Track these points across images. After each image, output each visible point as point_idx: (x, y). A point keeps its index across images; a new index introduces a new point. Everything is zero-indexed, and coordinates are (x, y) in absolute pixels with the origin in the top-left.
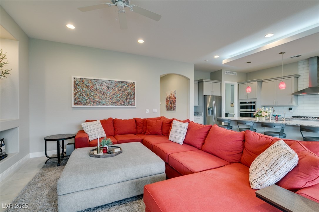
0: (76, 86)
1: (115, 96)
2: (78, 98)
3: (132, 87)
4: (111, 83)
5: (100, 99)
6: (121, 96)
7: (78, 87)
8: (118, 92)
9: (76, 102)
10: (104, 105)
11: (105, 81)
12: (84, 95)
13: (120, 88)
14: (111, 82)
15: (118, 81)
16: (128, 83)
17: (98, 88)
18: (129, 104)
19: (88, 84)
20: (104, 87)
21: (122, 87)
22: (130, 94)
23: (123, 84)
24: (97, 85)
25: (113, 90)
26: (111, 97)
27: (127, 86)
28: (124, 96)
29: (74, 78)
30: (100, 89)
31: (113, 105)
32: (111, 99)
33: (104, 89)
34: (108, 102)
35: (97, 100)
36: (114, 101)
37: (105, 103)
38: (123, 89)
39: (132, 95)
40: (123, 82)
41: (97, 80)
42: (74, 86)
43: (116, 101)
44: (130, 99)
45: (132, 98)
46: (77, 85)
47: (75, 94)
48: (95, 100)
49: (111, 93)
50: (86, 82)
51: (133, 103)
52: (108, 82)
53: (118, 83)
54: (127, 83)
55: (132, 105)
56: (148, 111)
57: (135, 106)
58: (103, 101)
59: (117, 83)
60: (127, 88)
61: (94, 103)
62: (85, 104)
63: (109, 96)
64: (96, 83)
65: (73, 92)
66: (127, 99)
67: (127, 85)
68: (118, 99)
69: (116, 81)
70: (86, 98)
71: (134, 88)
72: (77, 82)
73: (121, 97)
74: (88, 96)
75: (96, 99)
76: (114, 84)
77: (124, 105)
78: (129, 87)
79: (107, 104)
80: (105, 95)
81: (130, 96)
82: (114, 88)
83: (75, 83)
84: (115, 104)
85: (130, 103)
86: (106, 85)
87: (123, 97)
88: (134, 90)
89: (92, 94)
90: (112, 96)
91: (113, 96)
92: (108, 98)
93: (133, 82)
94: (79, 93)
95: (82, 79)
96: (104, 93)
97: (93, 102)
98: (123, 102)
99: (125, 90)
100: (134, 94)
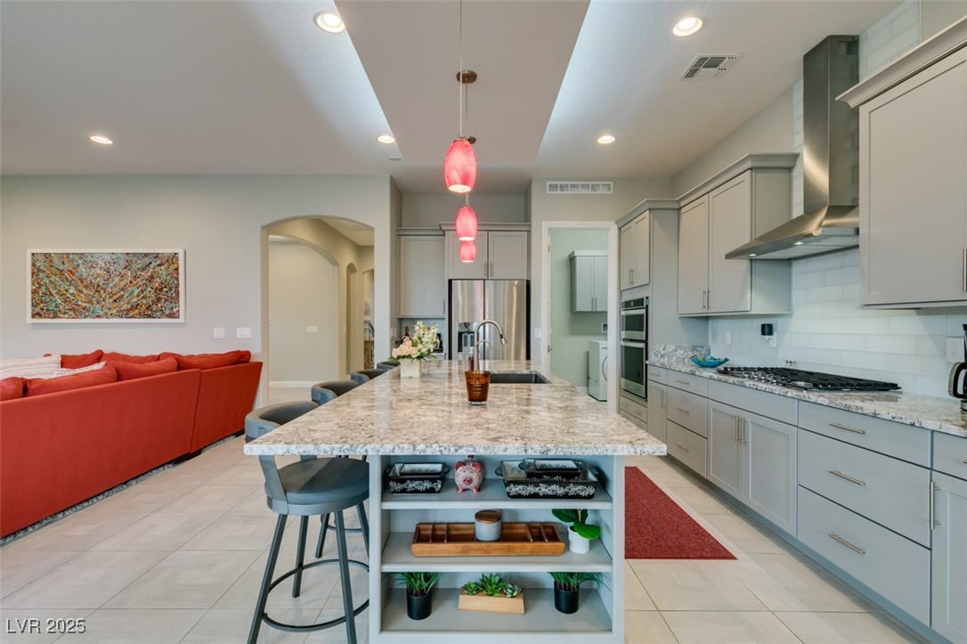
0: (36, 272)
1: (127, 294)
2: (42, 302)
3: (172, 268)
4: (115, 259)
5: (91, 302)
6: (142, 292)
7: (41, 275)
8: (135, 283)
9: (38, 310)
10: (99, 317)
11: (101, 255)
12: (54, 292)
13: (139, 273)
14: (114, 257)
15: (135, 254)
16: (161, 256)
17: (85, 276)
18: (163, 315)
19: (62, 267)
20: (99, 271)
21: (143, 269)
22: (165, 287)
23: (147, 260)
24: (82, 269)
25: (122, 277)
26: (115, 297)
27: (159, 265)
28: (149, 291)
29: (33, 254)
30: (90, 278)
31: (121, 317)
32: (115, 301)
33: (98, 275)
34: (109, 309)
35: (84, 304)
36: (124, 307)
37: (101, 313)
38: (146, 274)
39: (171, 289)
40: (146, 255)
41: (81, 255)
42: (33, 273)
43: (129, 306)
44: (166, 300)
45: (172, 298)
46: (39, 270)
47: (34, 292)
48: (78, 305)
49: (115, 286)
50: (57, 263)
51: (175, 310)
52: (108, 258)
53: (134, 259)
54: (157, 256)
55: (171, 316)
56: (219, 333)
57: (181, 320)
58: (97, 306)
59: (130, 259)
60: (157, 269)
61: (77, 311)
62: (55, 317)
63: (112, 295)
64: (80, 262)
65: (29, 288)
66: (159, 299)
67: (159, 262)
68: (135, 300)
69: (128, 254)
70: (59, 301)
71: (177, 269)
72: (38, 264)
73: (142, 295)
74: (61, 295)
75: (80, 303)
76: (123, 263)
77: (149, 316)
78: (163, 268)
79: (106, 316)
80: (102, 291)
81: (167, 292)
82: (124, 271)
83: (34, 265)
84: (126, 314)
85: (167, 312)
86: (103, 265)
87: (148, 295)
88: (178, 274)
89: (72, 291)
90: (119, 295)
91: (122, 293)
92: (110, 298)
93: (175, 254)
94: (43, 288)
95: (50, 254)
96: (98, 286)
97: (73, 310)
98: (149, 308)
99: (152, 277)
100: (177, 286)
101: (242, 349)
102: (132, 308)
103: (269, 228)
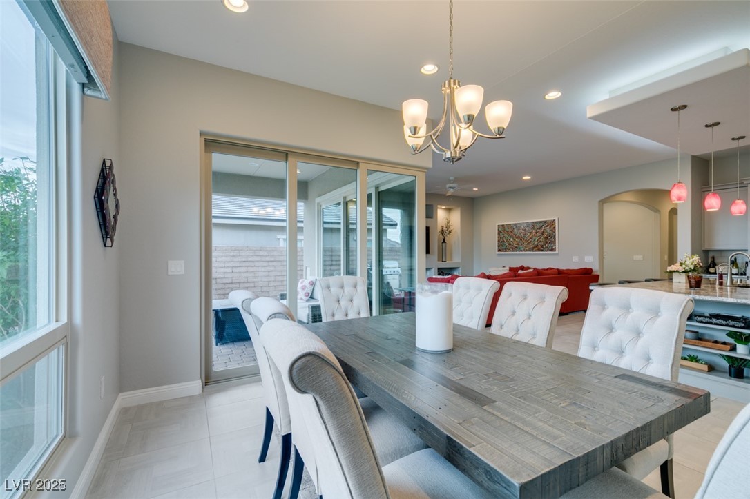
1: (533, 241)
2: (501, 245)
3: (553, 227)
4: (528, 225)
5: (518, 245)
6: (539, 239)
7: (501, 234)
8: (536, 235)
9: (500, 248)
10: (522, 251)
11: (522, 224)
12: (505, 241)
13: (538, 230)
15: (536, 222)
16: (547, 222)
17: (516, 233)
18: (549, 250)
19: (508, 230)
20: (522, 231)
21: (540, 229)
22: (549, 236)
23: (541, 224)
24: (515, 230)
25: (531, 233)
28: (542, 239)
29: (498, 226)
30: (518, 234)
31: (530, 251)
32: (528, 244)
33: (521, 233)
34: (526, 247)
35: (516, 246)
37: (522, 249)
38: (541, 231)
39: (552, 237)
40: (541, 222)
41: (515, 224)
42: (498, 233)
44: (550, 242)
45: (552, 242)
46: (500, 232)
47: (499, 241)
49: (528, 237)
50: (506, 227)
51: (554, 247)
52: (525, 225)
53: (536, 224)
54: (545, 222)
55: (552, 250)
56: (575, 258)
57: (556, 252)
58: (521, 246)
59: (534, 223)
60: (546, 228)
61: (514, 249)
62: (506, 251)
63: (526, 241)
64: (515, 227)
65: (497, 239)
66: (546, 243)
67: (546, 225)
68: (536, 243)
70: (507, 244)
71: (555, 227)
72: (500, 230)
73: (539, 241)
74: (508, 242)
75: (514, 245)
76: (531, 226)
77: (542, 251)
78: (548, 227)
79: (524, 250)
80: (523, 240)
81: (550, 239)
82: (532, 230)
83: (498, 230)
84: (532, 249)
85: (550, 248)
86: (523, 228)
88: (555, 230)
89: (511, 240)
90: (529, 241)
91: (531, 240)
93: (554, 220)
94: (502, 239)
95: (504, 225)
96: (521, 237)
97: (512, 248)
98: (542, 246)
99: (543, 232)
100: (555, 236)
101: (588, 267)
102: (535, 247)
103: (603, 202)
